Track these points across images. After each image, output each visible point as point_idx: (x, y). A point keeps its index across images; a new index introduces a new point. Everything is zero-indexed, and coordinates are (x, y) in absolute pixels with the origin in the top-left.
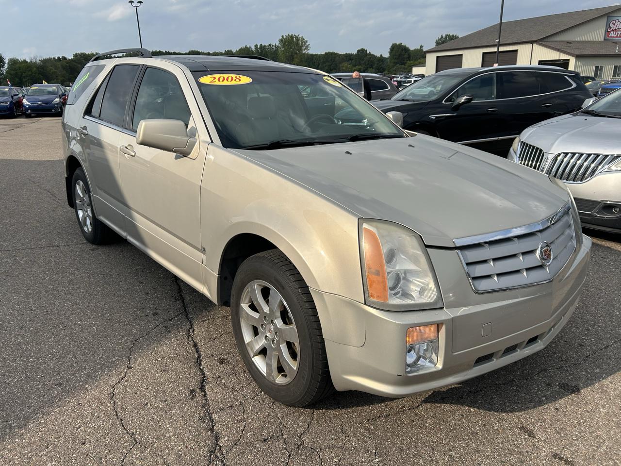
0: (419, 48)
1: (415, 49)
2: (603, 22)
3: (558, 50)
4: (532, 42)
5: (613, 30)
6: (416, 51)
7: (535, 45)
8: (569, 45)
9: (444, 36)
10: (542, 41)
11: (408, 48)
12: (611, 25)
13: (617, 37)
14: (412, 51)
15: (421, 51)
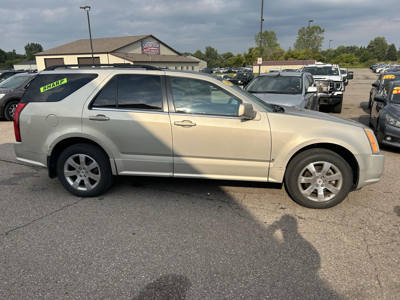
0: (12, 51)
1: (9, 52)
2: (140, 43)
3: (123, 58)
4: (107, 53)
5: (145, 48)
6: (10, 53)
7: (109, 54)
8: (127, 55)
9: (30, 44)
10: (113, 52)
11: (3, 51)
12: (144, 46)
13: (147, 52)
14: (7, 53)
15: (14, 53)
